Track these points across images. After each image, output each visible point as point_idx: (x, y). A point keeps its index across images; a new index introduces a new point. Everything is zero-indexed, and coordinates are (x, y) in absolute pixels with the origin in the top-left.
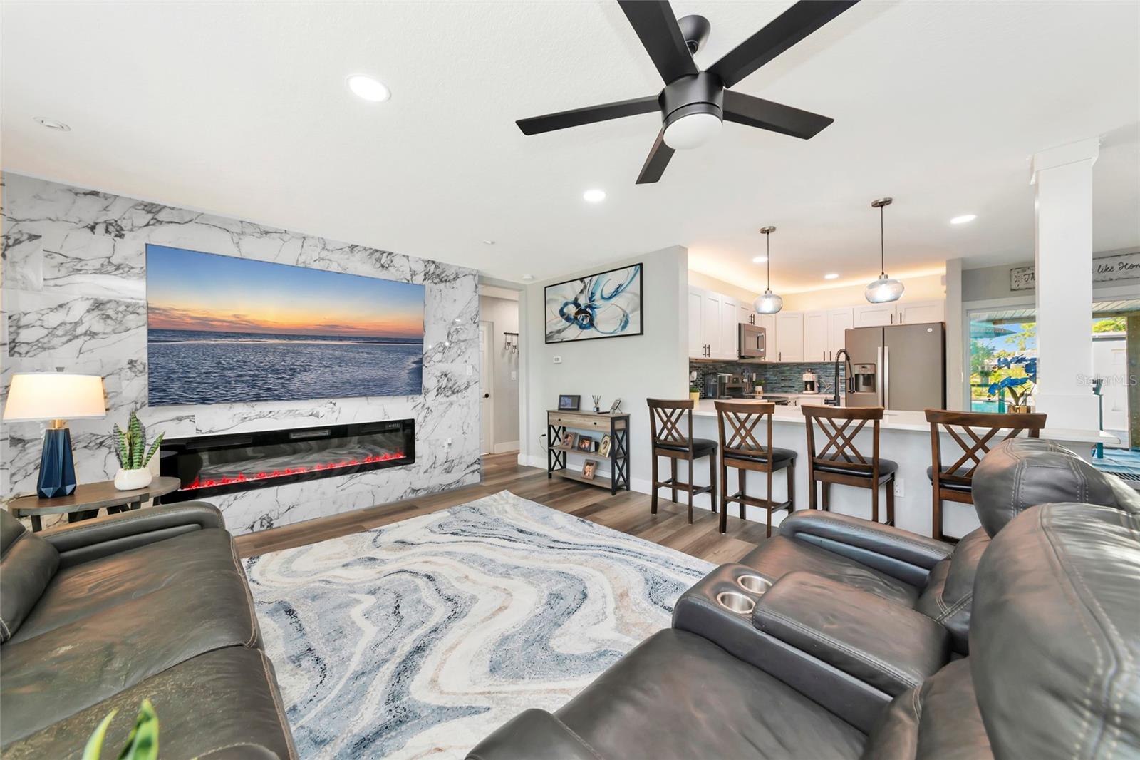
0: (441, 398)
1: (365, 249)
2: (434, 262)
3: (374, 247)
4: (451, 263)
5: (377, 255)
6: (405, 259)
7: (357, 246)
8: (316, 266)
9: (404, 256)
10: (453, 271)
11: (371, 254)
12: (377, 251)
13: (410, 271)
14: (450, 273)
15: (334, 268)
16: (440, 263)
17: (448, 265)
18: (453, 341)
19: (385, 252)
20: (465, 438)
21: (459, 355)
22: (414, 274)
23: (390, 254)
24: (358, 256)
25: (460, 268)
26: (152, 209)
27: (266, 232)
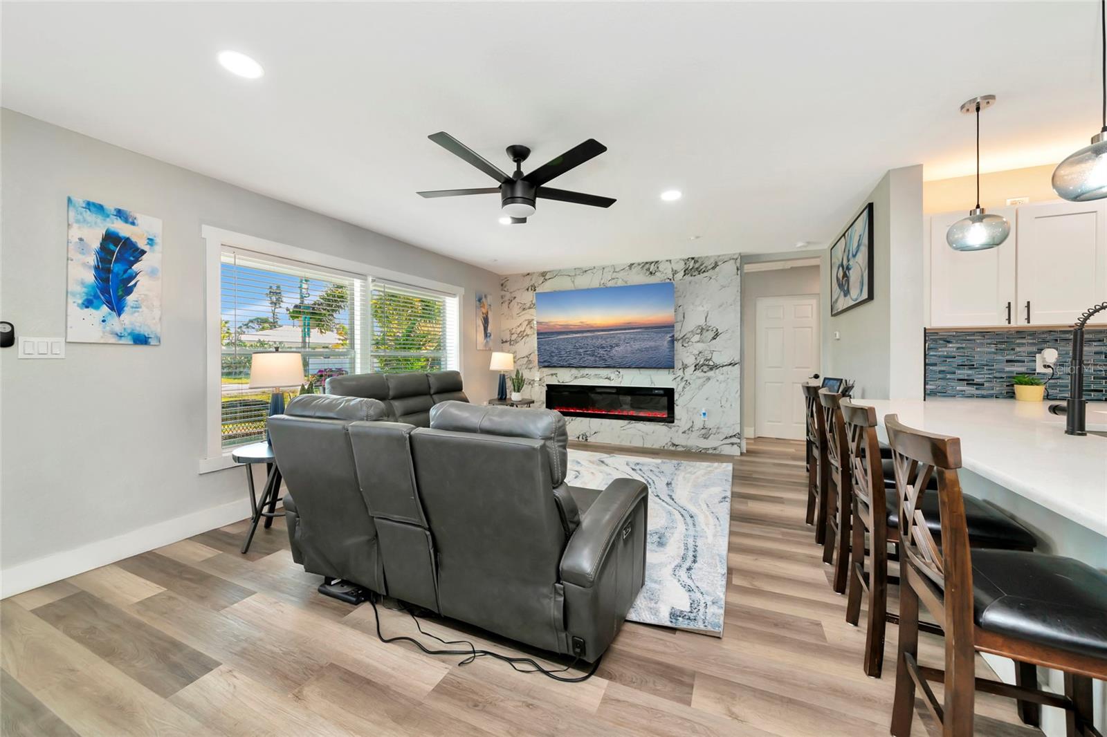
0: (698, 373)
1: (639, 264)
2: (693, 258)
3: (645, 261)
4: (710, 254)
5: (647, 266)
6: (668, 263)
7: (633, 264)
8: (610, 284)
9: (667, 261)
10: (712, 261)
11: (643, 266)
12: (647, 263)
13: (673, 271)
14: (709, 264)
15: (620, 283)
16: (699, 258)
17: (707, 257)
19: (653, 262)
20: (723, 412)
22: (675, 272)
23: (657, 262)
24: (634, 270)
25: (719, 256)
26: (543, 274)
27: (586, 271)
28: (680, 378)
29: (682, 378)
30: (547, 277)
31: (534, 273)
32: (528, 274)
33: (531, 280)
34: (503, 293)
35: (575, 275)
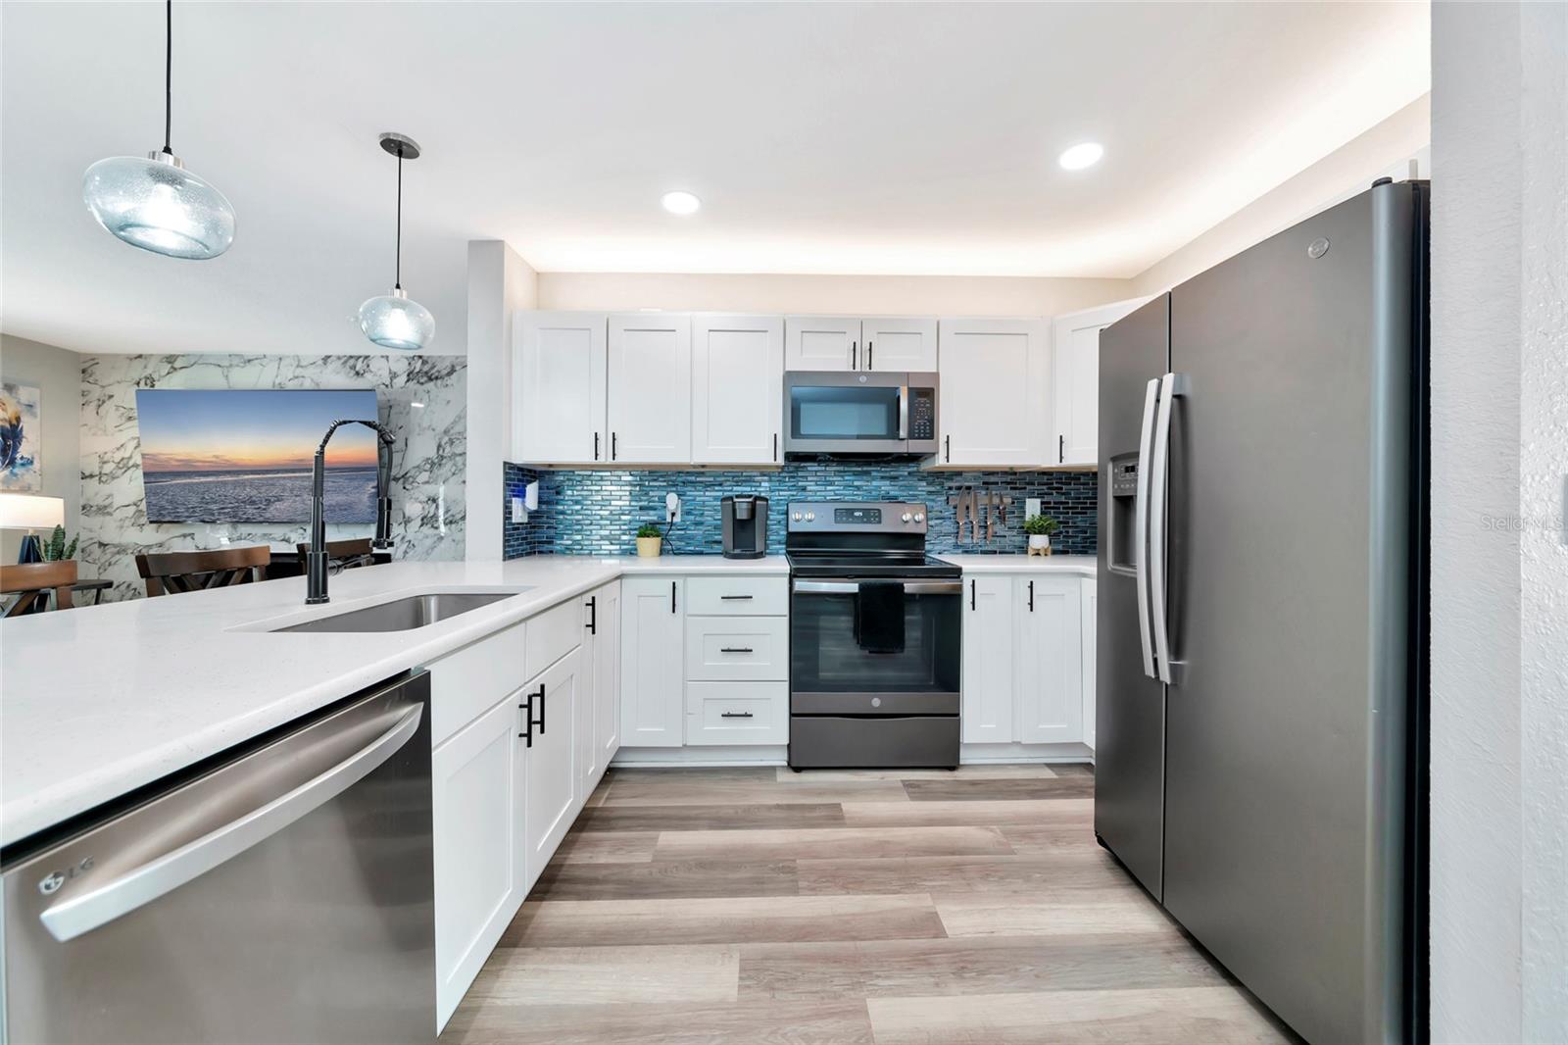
0: (426, 530)
1: (339, 358)
2: (420, 357)
3: (348, 354)
4: (444, 354)
5: (352, 362)
6: (384, 360)
7: (329, 357)
8: (291, 385)
9: (382, 357)
10: (448, 363)
11: (345, 362)
12: (351, 357)
13: (390, 373)
14: (443, 367)
15: (308, 385)
16: (428, 357)
17: (440, 357)
18: (445, 455)
19: (360, 357)
21: (454, 474)
22: (394, 376)
23: (367, 357)
24: (333, 365)
25: (457, 358)
26: (170, 359)
27: (249, 361)
28: (400, 537)
29: (403, 538)
30: (177, 364)
31: (152, 355)
32: (140, 356)
33: (145, 367)
34: (86, 386)
35: (231, 366)
